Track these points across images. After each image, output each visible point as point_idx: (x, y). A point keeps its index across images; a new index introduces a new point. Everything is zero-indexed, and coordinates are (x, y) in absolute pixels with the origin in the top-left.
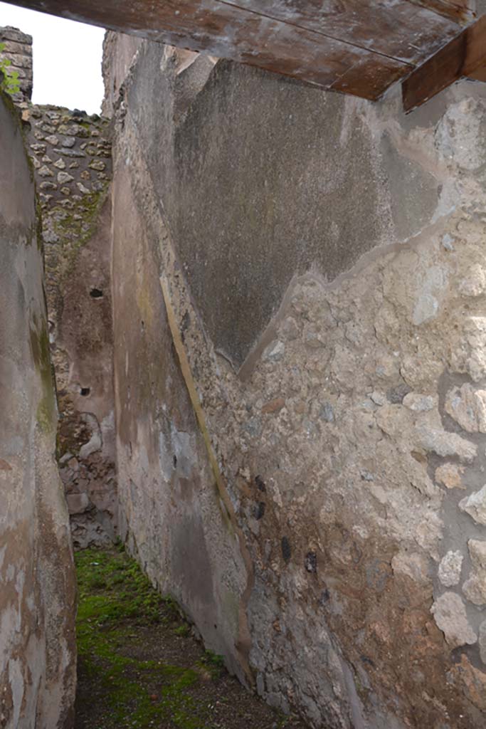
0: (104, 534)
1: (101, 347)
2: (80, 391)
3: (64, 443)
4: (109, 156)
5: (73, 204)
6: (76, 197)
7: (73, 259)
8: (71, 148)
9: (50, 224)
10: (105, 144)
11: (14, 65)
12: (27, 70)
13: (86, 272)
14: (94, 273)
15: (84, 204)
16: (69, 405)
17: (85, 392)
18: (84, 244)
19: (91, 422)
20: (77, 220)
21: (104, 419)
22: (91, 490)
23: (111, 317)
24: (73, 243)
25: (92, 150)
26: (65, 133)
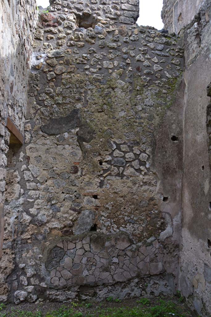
0: (169, 288)
1: (176, 172)
2: (162, 198)
3: (151, 230)
4: (183, 57)
5: (162, 84)
6: (164, 79)
7: (162, 117)
8: (161, 51)
9: (149, 95)
10: (180, 49)
11: (129, 4)
12: (136, 7)
13: (170, 125)
14: (174, 126)
15: (168, 84)
16: (155, 207)
17: (165, 199)
18: (169, 108)
19: (168, 218)
20: (165, 93)
21: (175, 217)
22: (164, 260)
23: (182, 154)
24: (162, 107)
25: (173, 53)
26: (158, 42)
